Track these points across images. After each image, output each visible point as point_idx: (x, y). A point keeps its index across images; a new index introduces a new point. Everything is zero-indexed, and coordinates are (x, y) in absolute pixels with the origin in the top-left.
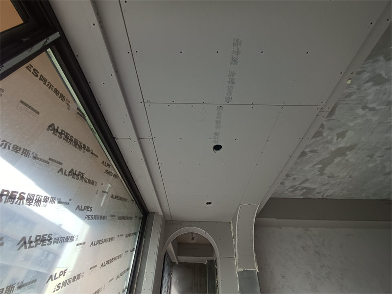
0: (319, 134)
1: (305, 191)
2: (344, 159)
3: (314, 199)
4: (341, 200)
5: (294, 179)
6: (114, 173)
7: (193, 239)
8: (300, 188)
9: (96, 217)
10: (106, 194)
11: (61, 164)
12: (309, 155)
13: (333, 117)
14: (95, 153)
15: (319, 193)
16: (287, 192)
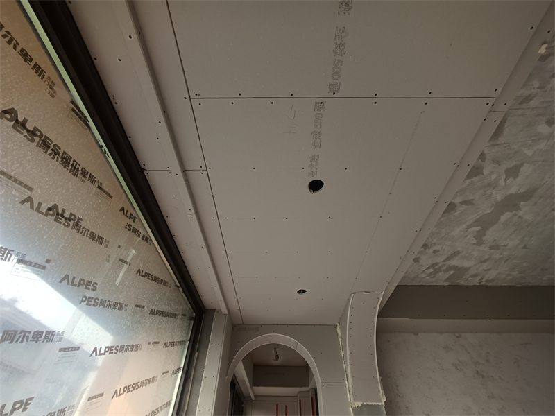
0: (476, 171)
1: (452, 272)
2: (515, 215)
3: (467, 287)
4: (510, 287)
5: (435, 251)
6: (143, 232)
7: (277, 357)
8: (444, 268)
9: (103, 303)
10: (126, 266)
11: (31, 189)
12: (460, 209)
13: (501, 140)
14: (107, 190)
15: (474, 276)
16: (423, 276)
